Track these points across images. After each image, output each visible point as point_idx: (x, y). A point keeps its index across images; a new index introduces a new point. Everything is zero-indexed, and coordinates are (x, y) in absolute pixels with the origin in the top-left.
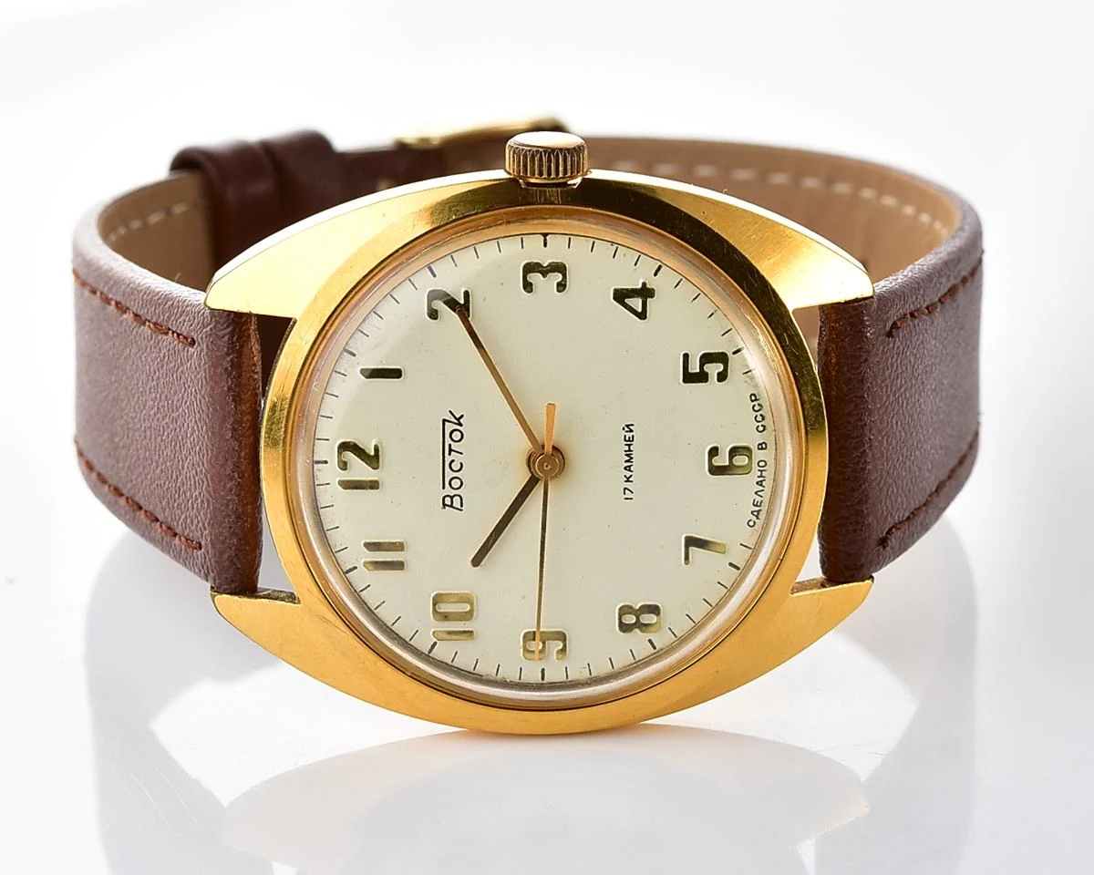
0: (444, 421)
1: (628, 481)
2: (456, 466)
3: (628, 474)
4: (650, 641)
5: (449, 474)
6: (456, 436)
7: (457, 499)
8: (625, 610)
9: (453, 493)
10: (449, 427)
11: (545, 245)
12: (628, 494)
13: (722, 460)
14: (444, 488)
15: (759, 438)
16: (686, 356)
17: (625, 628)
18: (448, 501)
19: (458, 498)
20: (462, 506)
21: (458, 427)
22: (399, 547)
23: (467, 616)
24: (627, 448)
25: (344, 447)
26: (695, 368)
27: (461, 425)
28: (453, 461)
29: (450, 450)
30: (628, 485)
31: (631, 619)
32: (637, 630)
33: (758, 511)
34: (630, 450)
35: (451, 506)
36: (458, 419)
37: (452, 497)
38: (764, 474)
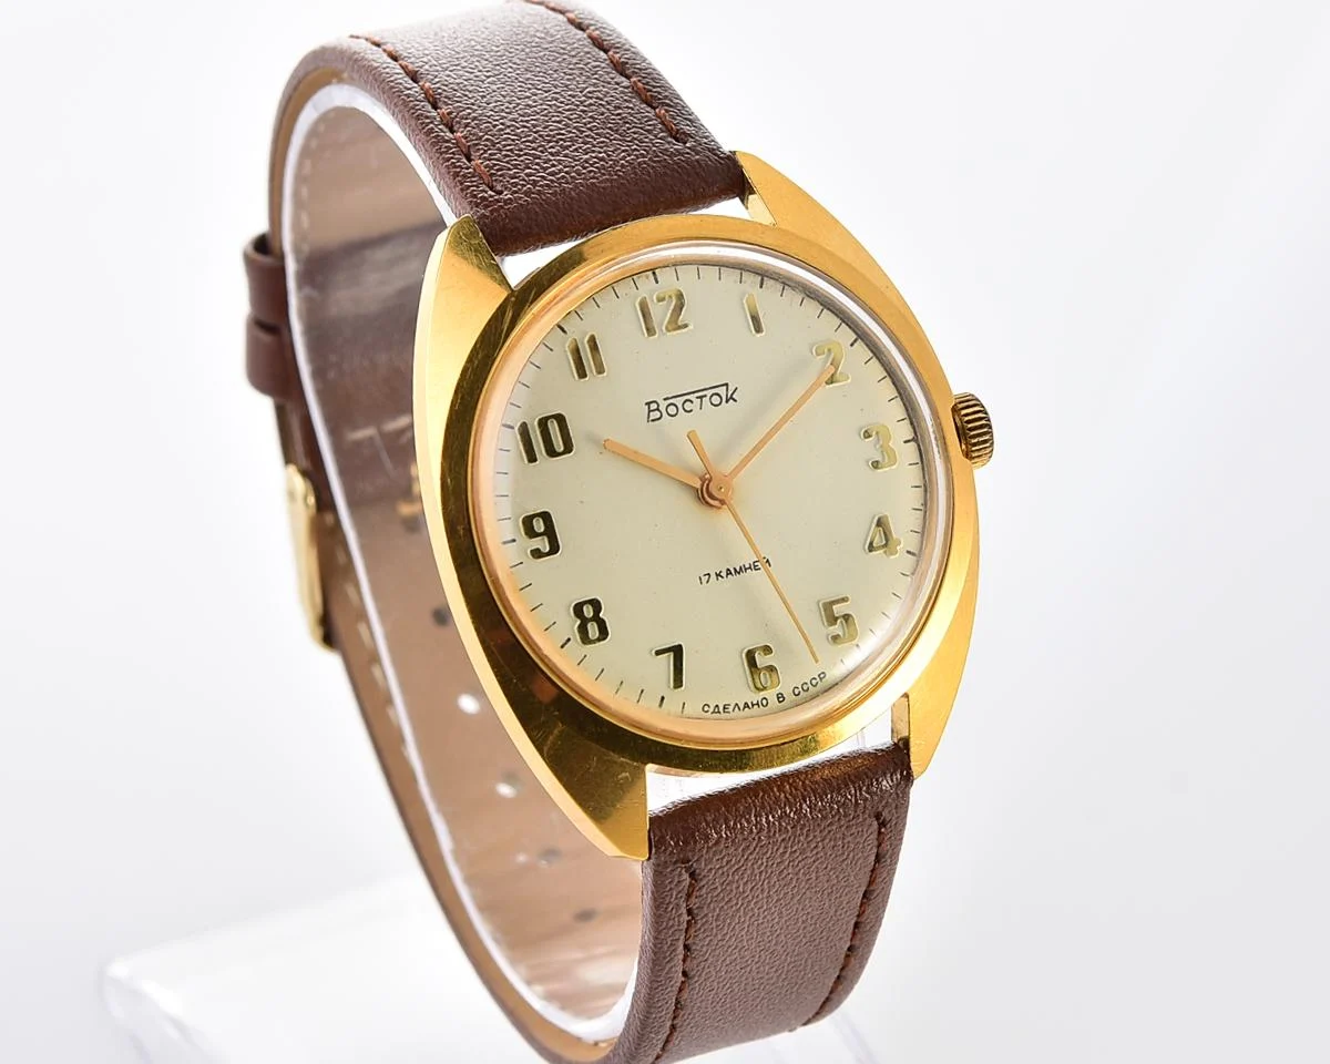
0: (727, 385)
1: (718, 575)
2: (688, 406)
3: (724, 574)
4: (569, 640)
5: (679, 401)
6: (716, 400)
7: (657, 414)
8: (596, 604)
9: (662, 408)
10: (722, 391)
11: (906, 442)
12: (705, 579)
13: (761, 660)
14: (665, 399)
15: (788, 693)
16: (844, 600)
17: (578, 609)
18: (654, 406)
19: (658, 416)
20: (653, 420)
21: (724, 399)
22: (600, 370)
23: (552, 452)
24: (747, 566)
25: (680, 296)
26: (838, 609)
27: (727, 401)
28: (692, 402)
29: (701, 397)
30: (713, 576)
31: (588, 611)
32: (579, 622)
33: (719, 712)
34: (746, 569)
35: (650, 411)
36: (731, 398)
37: (658, 409)
38: (756, 707)
